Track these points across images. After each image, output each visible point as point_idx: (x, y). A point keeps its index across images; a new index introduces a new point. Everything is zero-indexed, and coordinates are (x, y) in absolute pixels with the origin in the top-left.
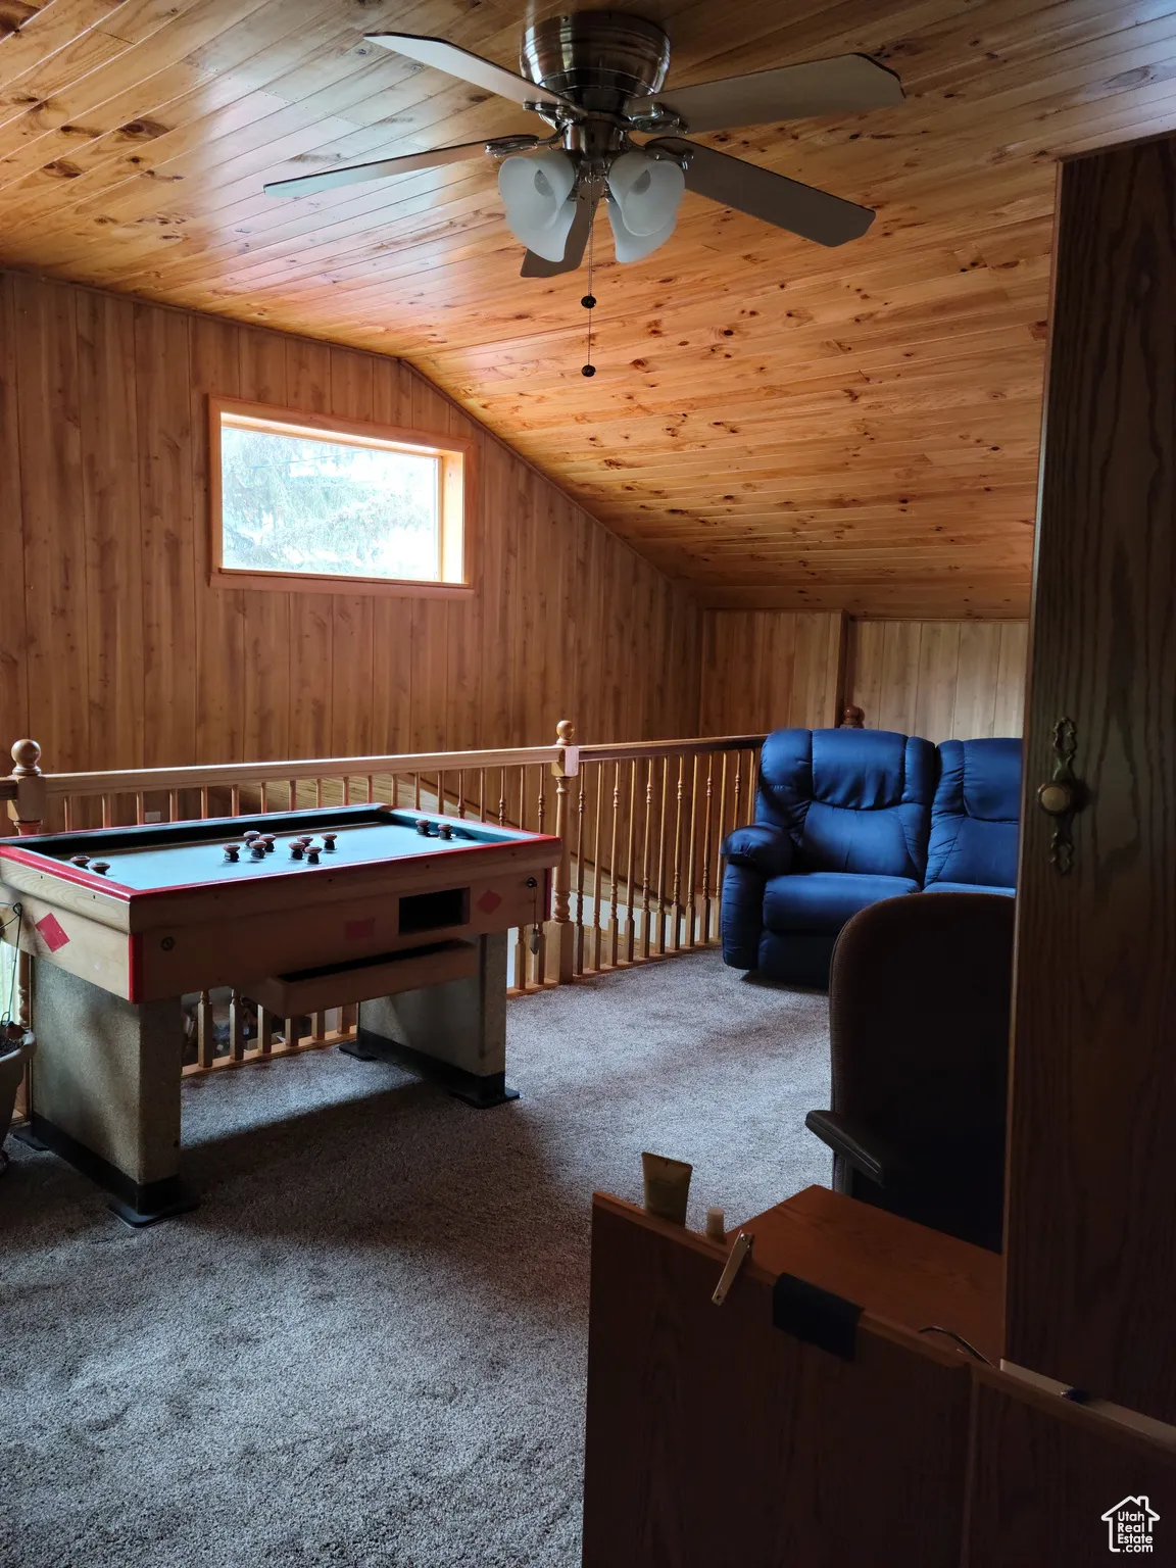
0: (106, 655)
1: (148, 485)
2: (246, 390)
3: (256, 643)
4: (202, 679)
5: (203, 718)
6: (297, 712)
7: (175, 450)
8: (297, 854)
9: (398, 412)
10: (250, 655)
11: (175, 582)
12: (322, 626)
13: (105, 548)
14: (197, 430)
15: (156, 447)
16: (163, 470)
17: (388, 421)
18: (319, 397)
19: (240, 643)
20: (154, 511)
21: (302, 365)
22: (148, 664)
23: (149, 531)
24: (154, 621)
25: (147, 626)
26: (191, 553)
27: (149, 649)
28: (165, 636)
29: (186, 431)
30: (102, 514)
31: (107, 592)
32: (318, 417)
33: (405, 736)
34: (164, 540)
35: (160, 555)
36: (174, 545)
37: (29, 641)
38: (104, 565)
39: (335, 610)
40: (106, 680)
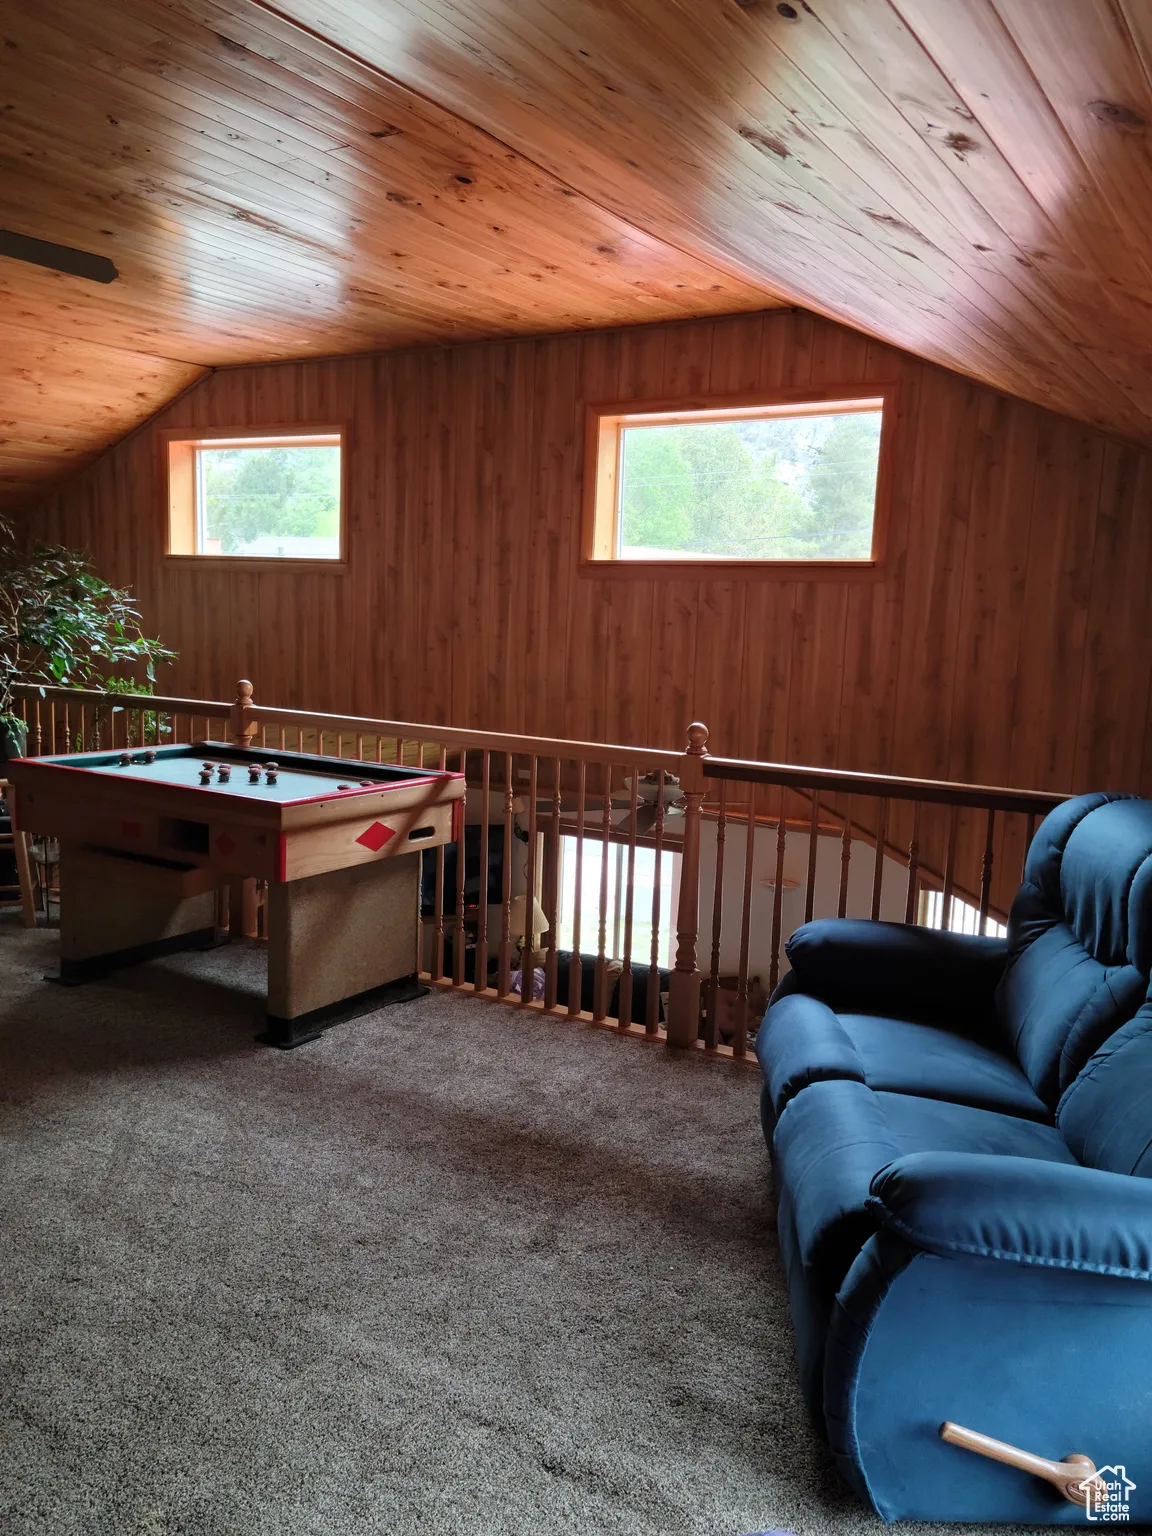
0: (501, 636)
1: (538, 493)
2: (624, 390)
3: (619, 629)
4: (570, 661)
5: (570, 696)
6: (657, 698)
7: (560, 460)
9: (792, 371)
10: (612, 640)
11: (553, 577)
12: (686, 615)
13: (504, 548)
15: (546, 458)
16: (549, 479)
17: (779, 383)
18: (696, 378)
19: (604, 631)
20: (541, 514)
21: (680, 350)
22: (530, 645)
23: (536, 532)
24: (536, 609)
25: (530, 613)
26: (565, 548)
27: (531, 632)
28: (543, 623)
30: (504, 522)
31: (503, 583)
32: (694, 399)
34: (547, 539)
35: (543, 552)
36: (554, 542)
37: (455, 624)
38: (502, 564)
39: (701, 598)
40: (500, 657)
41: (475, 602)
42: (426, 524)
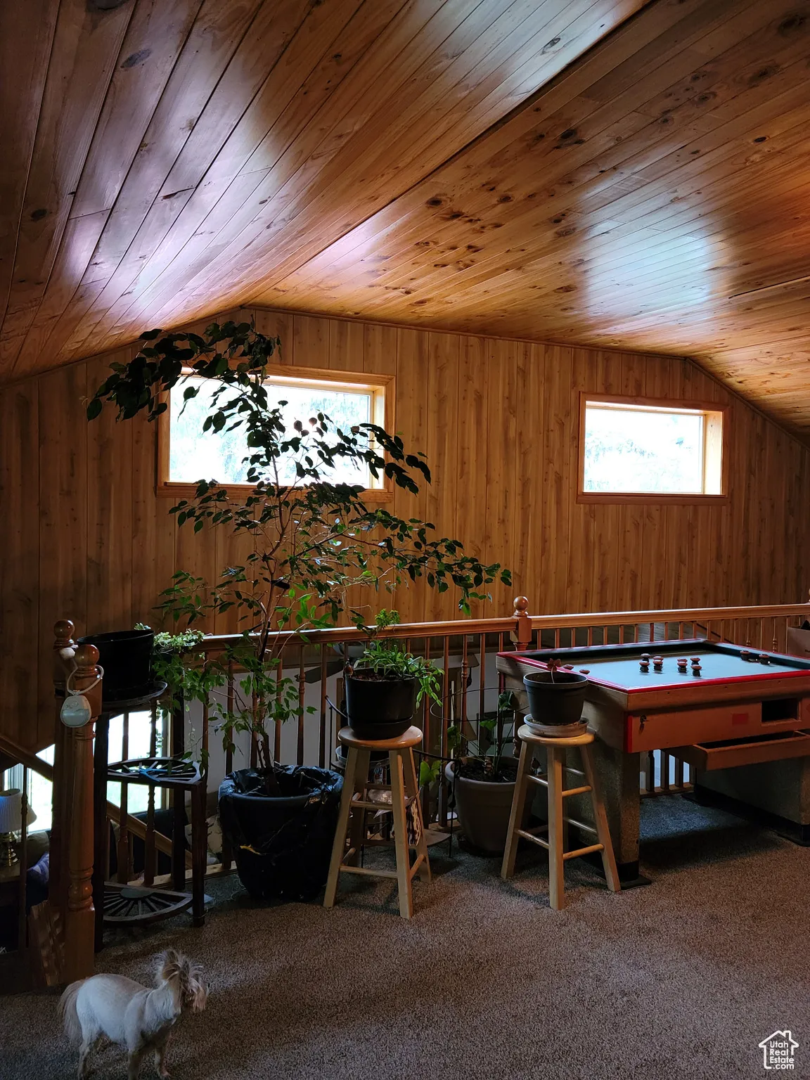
0: (523, 546)
1: (547, 446)
2: (600, 389)
3: (600, 536)
4: (571, 559)
5: (571, 582)
6: (622, 578)
7: (562, 425)
8: (682, 669)
9: (683, 391)
10: (597, 544)
11: (559, 502)
12: (637, 525)
13: (525, 484)
14: (573, 415)
15: (553, 425)
16: (555, 436)
17: (678, 397)
18: (638, 386)
19: (591, 538)
20: (550, 461)
21: (630, 369)
22: (544, 551)
23: (547, 473)
24: (548, 524)
25: (544, 527)
26: (567, 484)
27: (545, 541)
28: (553, 534)
29: (568, 414)
30: (524, 466)
31: (525, 509)
32: (639, 399)
33: (684, 596)
34: (554, 476)
35: (552, 486)
36: (559, 479)
37: (487, 538)
38: (524, 494)
39: (645, 515)
40: (522, 560)
41: (503, 521)
42: (463, 463)
